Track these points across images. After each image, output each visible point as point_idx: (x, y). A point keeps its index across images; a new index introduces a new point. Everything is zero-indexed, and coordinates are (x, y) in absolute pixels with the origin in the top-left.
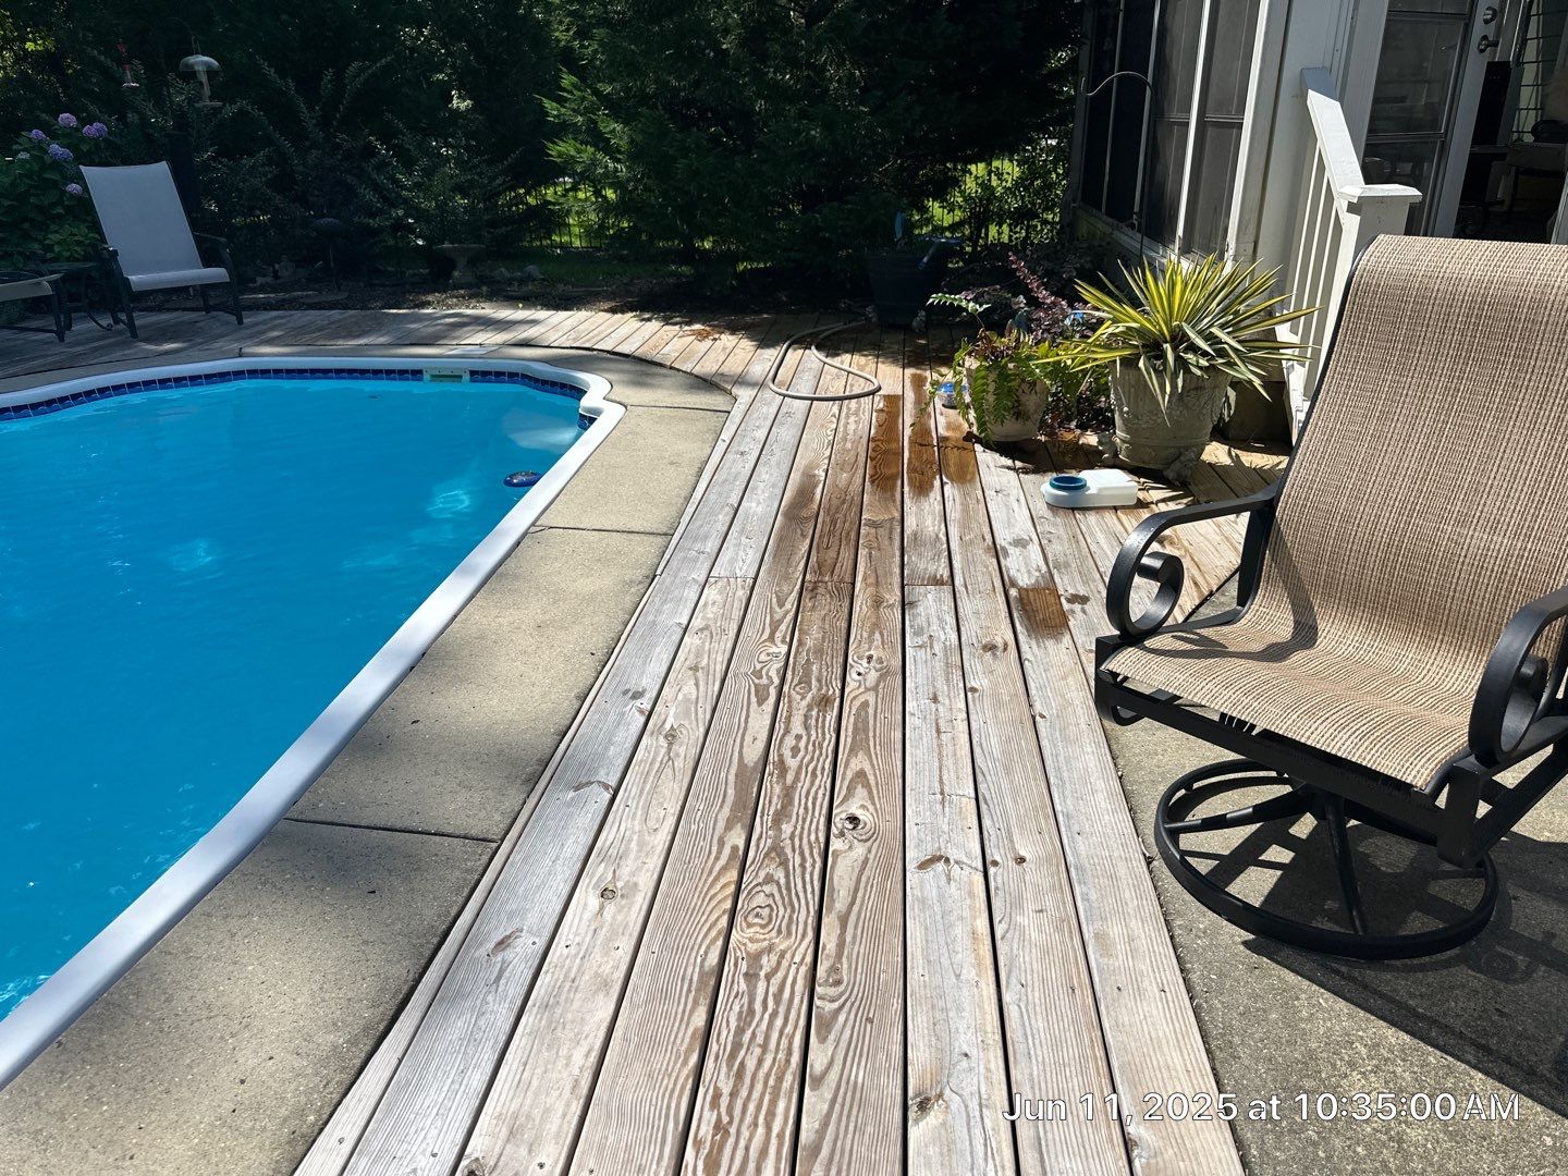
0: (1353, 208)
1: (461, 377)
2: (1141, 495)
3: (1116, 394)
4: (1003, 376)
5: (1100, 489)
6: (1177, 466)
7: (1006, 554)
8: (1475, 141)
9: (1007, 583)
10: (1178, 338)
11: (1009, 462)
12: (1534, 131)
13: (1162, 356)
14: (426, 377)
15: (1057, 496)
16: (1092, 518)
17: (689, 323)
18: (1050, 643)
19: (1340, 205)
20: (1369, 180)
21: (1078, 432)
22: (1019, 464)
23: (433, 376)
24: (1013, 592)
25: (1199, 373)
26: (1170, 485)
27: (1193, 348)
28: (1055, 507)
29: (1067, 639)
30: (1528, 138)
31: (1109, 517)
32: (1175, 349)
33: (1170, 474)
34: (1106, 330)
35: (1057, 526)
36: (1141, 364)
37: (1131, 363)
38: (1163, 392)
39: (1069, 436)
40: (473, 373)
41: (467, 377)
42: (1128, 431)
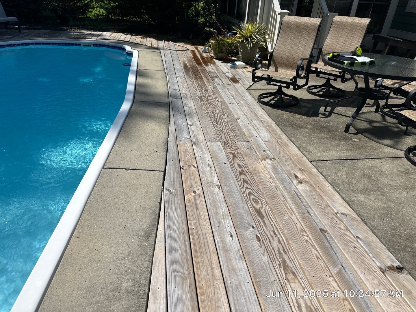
0: (279, 14)
1: (90, 46)
2: (245, 66)
3: (240, 48)
4: (219, 44)
5: (239, 64)
6: (250, 61)
7: (226, 74)
8: (298, 4)
9: (228, 77)
10: (251, 37)
11: (220, 61)
12: (309, 3)
13: (248, 40)
14: (82, 45)
15: (232, 66)
16: (238, 69)
17: (137, 36)
18: (237, 84)
19: (277, 13)
20: (281, 9)
21: (231, 57)
22: (222, 62)
23: (83, 45)
24: (229, 78)
25: (255, 43)
26: (249, 65)
27: (253, 39)
28: (232, 67)
29: (239, 83)
30: (308, 4)
31: (241, 69)
32: (250, 39)
33: (249, 63)
34: (238, 35)
35: (233, 70)
36: (245, 41)
37: (243, 41)
38: (249, 47)
39: (229, 58)
40: (93, 45)
41: (92, 46)
42: (242, 55)
